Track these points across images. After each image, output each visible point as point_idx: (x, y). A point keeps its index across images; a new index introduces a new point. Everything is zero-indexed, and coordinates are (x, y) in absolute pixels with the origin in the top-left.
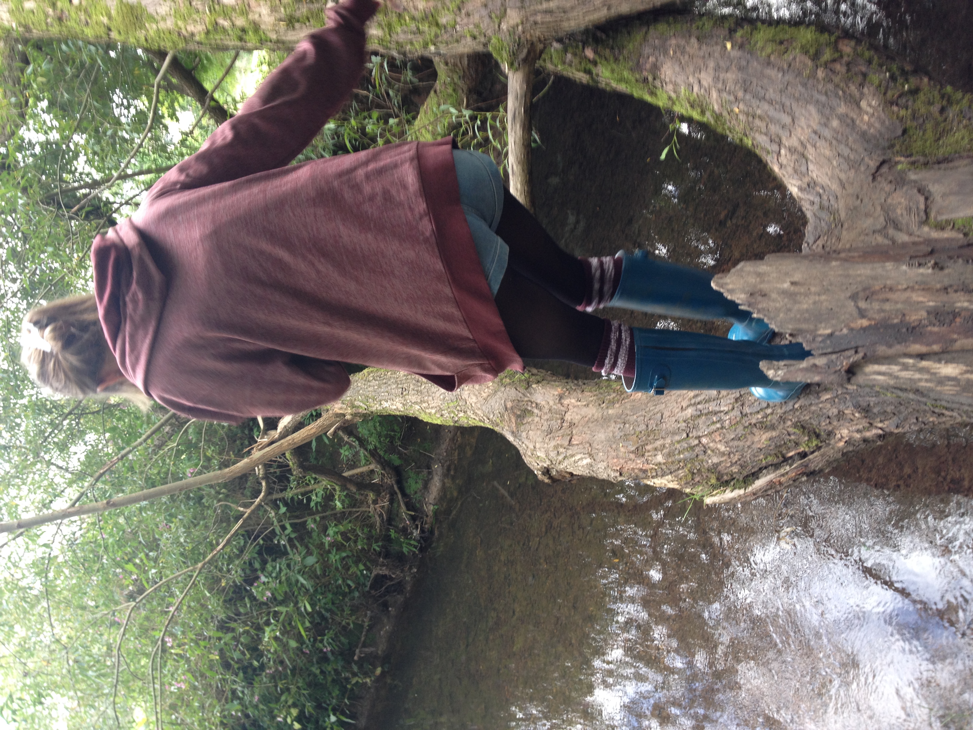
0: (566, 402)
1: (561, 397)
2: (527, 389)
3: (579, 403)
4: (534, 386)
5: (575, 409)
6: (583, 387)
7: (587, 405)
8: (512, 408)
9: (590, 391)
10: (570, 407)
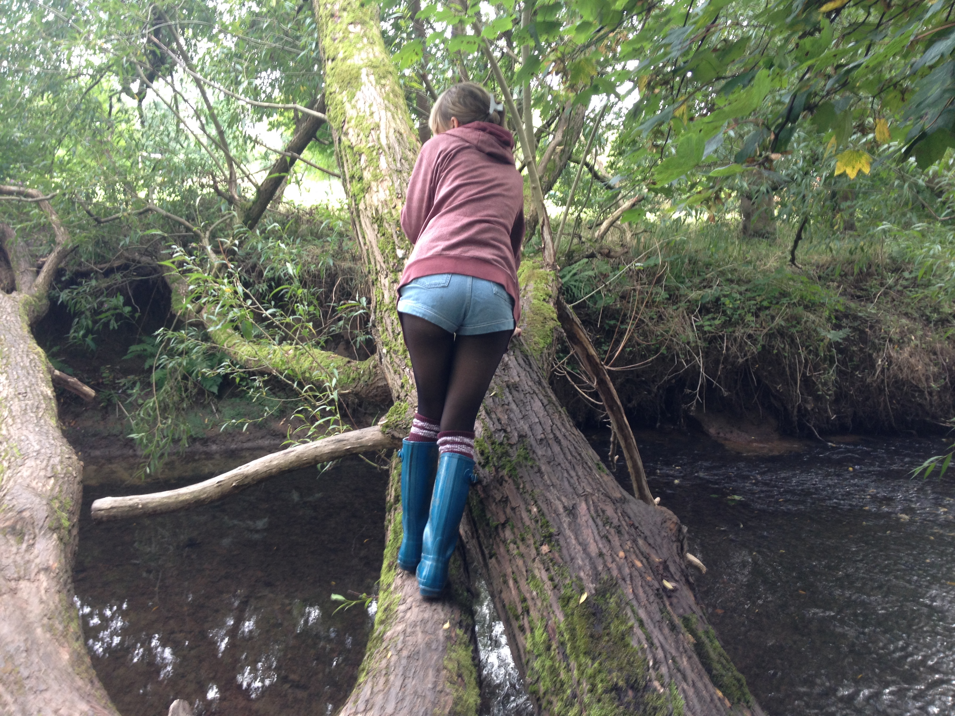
0: (42, 577)
1: (47, 569)
2: (50, 528)
3: (43, 592)
4: (55, 536)
5: (34, 590)
6: (65, 591)
7: (42, 602)
8: (22, 518)
9: (60, 601)
10: (36, 584)
